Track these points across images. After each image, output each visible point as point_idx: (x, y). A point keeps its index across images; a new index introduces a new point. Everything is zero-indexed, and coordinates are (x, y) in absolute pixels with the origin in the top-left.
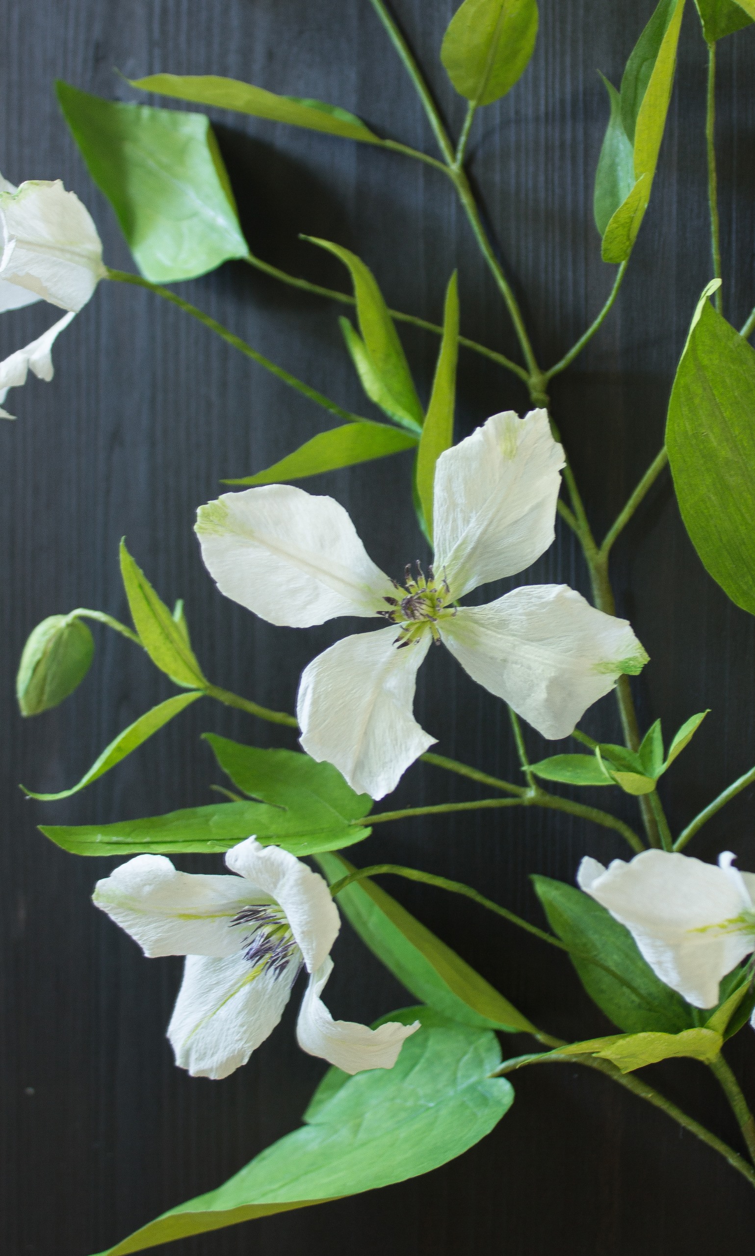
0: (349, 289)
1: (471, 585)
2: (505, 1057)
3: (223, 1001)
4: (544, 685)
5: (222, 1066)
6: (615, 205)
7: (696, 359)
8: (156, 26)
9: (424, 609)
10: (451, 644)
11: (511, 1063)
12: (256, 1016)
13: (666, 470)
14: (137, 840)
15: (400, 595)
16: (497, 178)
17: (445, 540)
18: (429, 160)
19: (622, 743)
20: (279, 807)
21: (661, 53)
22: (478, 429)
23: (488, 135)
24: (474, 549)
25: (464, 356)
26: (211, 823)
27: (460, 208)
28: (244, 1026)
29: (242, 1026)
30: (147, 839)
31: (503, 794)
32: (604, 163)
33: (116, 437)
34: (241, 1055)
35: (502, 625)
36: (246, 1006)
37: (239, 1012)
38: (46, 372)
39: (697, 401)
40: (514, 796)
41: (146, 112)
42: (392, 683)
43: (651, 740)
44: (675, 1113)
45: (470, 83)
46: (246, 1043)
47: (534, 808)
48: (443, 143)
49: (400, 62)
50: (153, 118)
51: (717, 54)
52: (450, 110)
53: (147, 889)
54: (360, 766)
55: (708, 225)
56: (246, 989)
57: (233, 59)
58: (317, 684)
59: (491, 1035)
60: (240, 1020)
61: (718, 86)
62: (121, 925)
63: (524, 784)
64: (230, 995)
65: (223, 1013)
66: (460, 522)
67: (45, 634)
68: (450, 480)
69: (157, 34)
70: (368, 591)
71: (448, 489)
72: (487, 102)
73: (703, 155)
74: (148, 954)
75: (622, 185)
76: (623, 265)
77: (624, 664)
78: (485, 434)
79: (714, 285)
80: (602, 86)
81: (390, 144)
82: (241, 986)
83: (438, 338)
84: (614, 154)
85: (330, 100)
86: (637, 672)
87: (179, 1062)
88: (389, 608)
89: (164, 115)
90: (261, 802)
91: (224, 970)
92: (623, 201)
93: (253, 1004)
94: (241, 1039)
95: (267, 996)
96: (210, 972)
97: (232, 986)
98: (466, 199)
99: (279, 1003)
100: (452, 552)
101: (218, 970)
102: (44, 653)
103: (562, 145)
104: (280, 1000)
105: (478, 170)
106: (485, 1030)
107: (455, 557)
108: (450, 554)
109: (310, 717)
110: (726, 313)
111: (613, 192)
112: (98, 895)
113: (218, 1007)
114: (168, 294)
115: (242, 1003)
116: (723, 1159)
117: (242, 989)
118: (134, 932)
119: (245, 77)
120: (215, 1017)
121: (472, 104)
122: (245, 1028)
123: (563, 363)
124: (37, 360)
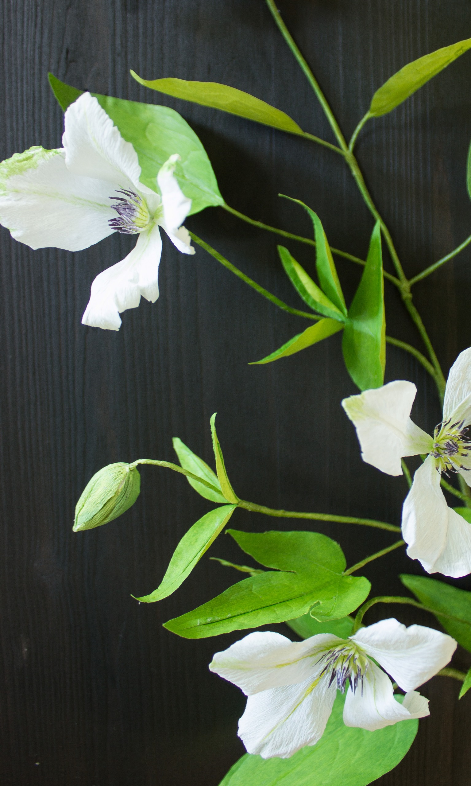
3: (294, 710)
8: (118, 42)
12: (319, 713)
14: (223, 618)
17: (452, 401)
18: (331, 147)
20: (290, 572)
26: (253, 591)
28: (313, 723)
29: (312, 723)
30: (229, 615)
37: (308, 715)
46: (316, 733)
48: (339, 137)
50: (115, 104)
54: (441, 558)
56: (309, 698)
58: (417, 510)
60: (310, 720)
64: (298, 704)
65: (294, 717)
67: (115, 479)
81: (307, 135)
82: (305, 697)
90: (279, 570)
91: (289, 689)
93: (315, 707)
94: (312, 732)
95: (322, 700)
96: (279, 693)
97: (298, 698)
98: (356, 173)
99: (330, 701)
100: (457, 408)
101: (285, 690)
102: (116, 493)
104: (331, 700)
107: (458, 411)
108: (455, 410)
112: (214, 663)
113: (289, 714)
115: (309, 708)
117: (306, 699)
118: (241, 683)
120: (288, 721)
122: (314, 724)
123: (422, 275)
124: (142, 290)
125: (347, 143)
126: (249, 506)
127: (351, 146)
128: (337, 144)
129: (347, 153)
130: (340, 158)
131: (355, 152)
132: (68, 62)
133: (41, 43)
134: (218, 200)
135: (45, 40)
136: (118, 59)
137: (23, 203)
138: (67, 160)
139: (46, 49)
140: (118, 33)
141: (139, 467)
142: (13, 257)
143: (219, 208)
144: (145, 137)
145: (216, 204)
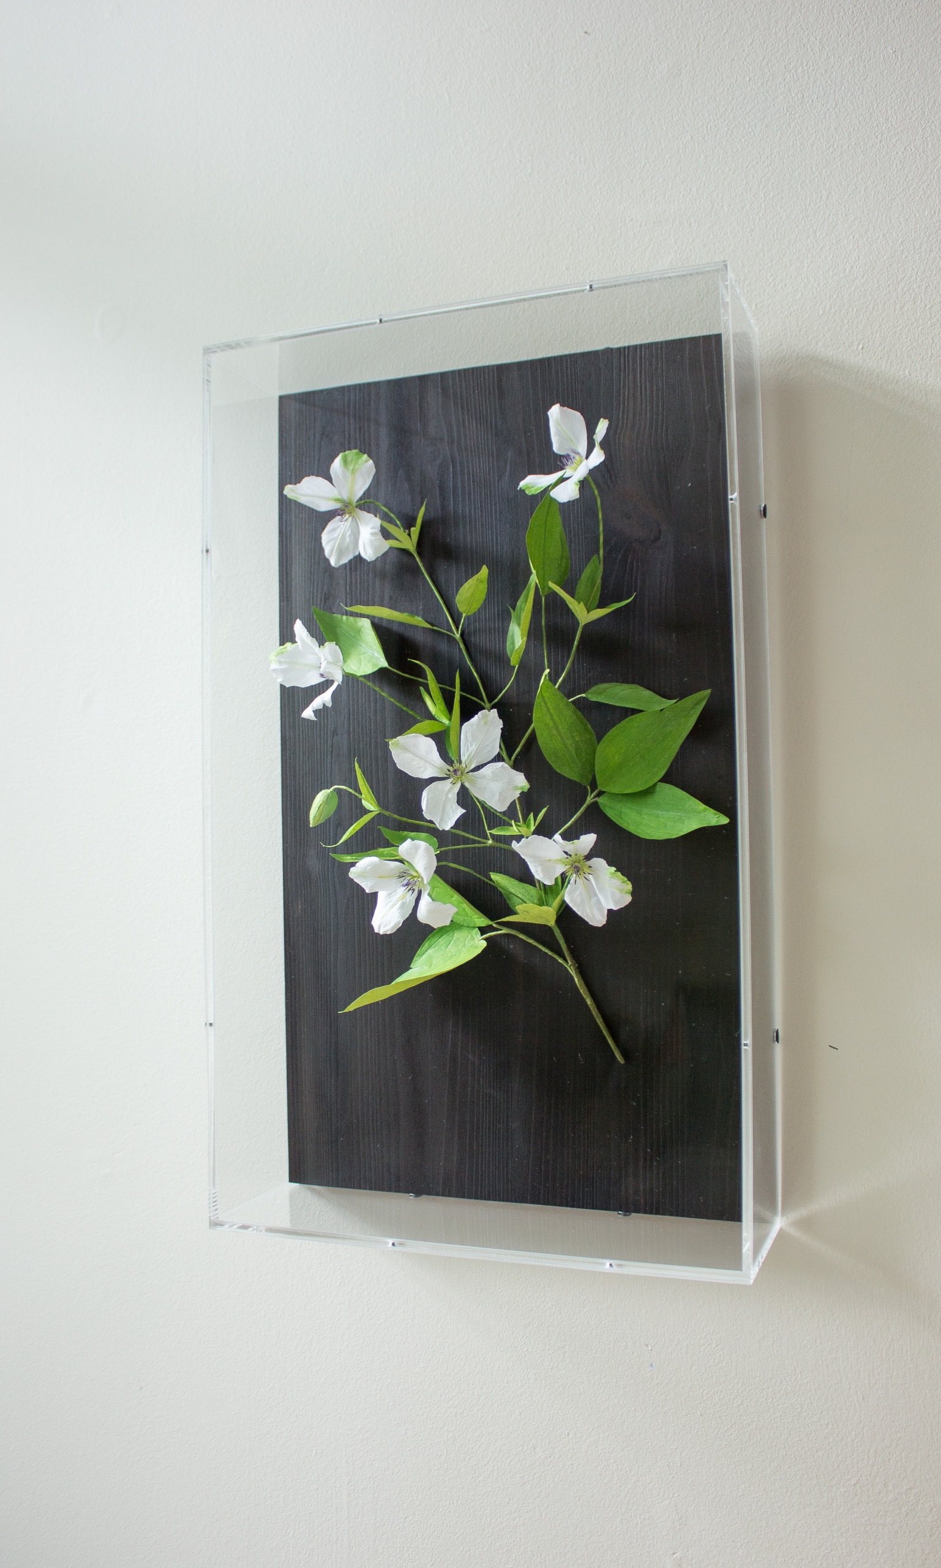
0: (426, 678)
1: (473, 766)
2: (482, 935)
3: (393, 906)
4: (498, 794)
5: (393, 928)
6: (514, 647)
7: (542, 694)
8: (348, 588)
9: (459, 773)
10: (467, 785)
11: (485, 936)
12: (402, 911)
13: (534, 731)
14: (364, 854)
15: (451, 769)
16: (473, 639)
17: (465, 752)
18: (449, 633)
19: (520, 822)
20: (418, 832)
21: (528, 601)
22: (476, 716)
23: (469, 625)
24: (474, 754)
25: (462, 698)
27: (460, 649)
30: (368, 853)
31: (479, 842)
32: (510, 634)
33: (335, 733)
34: (399, 922)
35: (484, 777)
36: (400, 907)
37: (398, 909)
38: (329, 705)
39: (543, 707)
40: (484, 843)
41: (344, 617)
42: (450, 796)
43: (530, 820)
44: (540, 947)
45: (464, 608)
47: (490, 847)
48: (453, 628)
49: (438, 600)
50: (347, 619)
51: (545, 600)
52: (456, 617)
53: (369, 868)
54: (442, 820)
55: (543, 654)
56: (400, 902)
57: (377, 599)
58: (428, 795)
59: (477, 929)
60: (398, 912)
61: (545, 609)
62: (358, 883)
63: (487, 839)
64: (395, 904)
65: (393, 910)
66: (469, 746)
67: (323, 795)
68: (466, 733)
69: (348, 591)
70: (441, 769)
71: (466, 736)
72: (469, 614)
73: (541, 631)
74: (367, 891)
75: (516, 641)
76: (517, 667)
77: (522, 788)
78: (478, 717)
79: (547, 671)
80: (508, 609)
81: (435, 628)
83: (454, 692)
84: (513, 631)
85: (413, 613)
86: (526, 791)
87: (376, 931)
88: (449, 773)
89: (351, 618)
90: (409, 831)
91: (393, 896)
92: (516, 648)
93: (403, 906)
94: (399, 918)
95: (407, 903)
96: (387, 898)
97: (395, 902)
98: (462, 646)
99: (411, 904)
100: (467, 755)
101: (390, 896)
102: (323, 802)
103: (494, 628)
104: (412, 902)
105: (466, 637)
106: (474, 927)
107: (468, 757)
108: (466, 757)
109: (426, 805)
110: (550, 680)
111: (513, 643)
112: (350, 874)
113: (389, 910)
114: (362, 679)
116: (557, 961)
118: (363, 885)
119: (382, 605)
121: (464, 615)
122: (400, 914)
123: (496, 700)
124: (325, 701)
125: (457, 628)
126: (387, 813)
127: (459, 632)
128: (454, 634)
129: (458, 636)
130: (454, 639)
131: (462, 635)
132: (325, 600)
133: (313, 592)
134: (384, 664)
135: (315, 590)
136: (348, 596)
137: (282, 667)
138: (300, 648)
139: (315, 594)
140: (348, 583)
141: (335, 790)
142: (300, 699)
143: (386, 668)
144: (360, 635)
145: (384, 666)
